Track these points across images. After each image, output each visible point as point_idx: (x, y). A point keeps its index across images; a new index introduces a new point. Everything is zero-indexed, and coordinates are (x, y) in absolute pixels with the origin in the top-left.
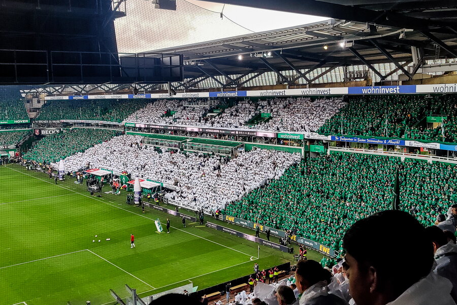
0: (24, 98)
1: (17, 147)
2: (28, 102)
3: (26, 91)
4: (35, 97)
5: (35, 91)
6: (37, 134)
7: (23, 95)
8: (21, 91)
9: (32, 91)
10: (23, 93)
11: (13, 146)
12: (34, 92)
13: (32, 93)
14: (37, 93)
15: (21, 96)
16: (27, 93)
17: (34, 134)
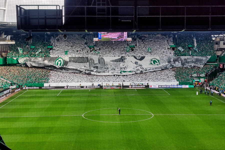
0: (214, 41)
1: (206, 75)
2: (217, 44)
3: (216, 36)
4: (222, 40)
5: (222, 35)
6: (221, 67)
7: (214, 39)
8: (212, 36)
9: (220, 36)
10: (213, 37)
11: (203, 75)
12: (221, 37)
13: (220, 37)
14: (223, 37)
15: (212, 39)
16: (216, 37)
17: (219, 67)
